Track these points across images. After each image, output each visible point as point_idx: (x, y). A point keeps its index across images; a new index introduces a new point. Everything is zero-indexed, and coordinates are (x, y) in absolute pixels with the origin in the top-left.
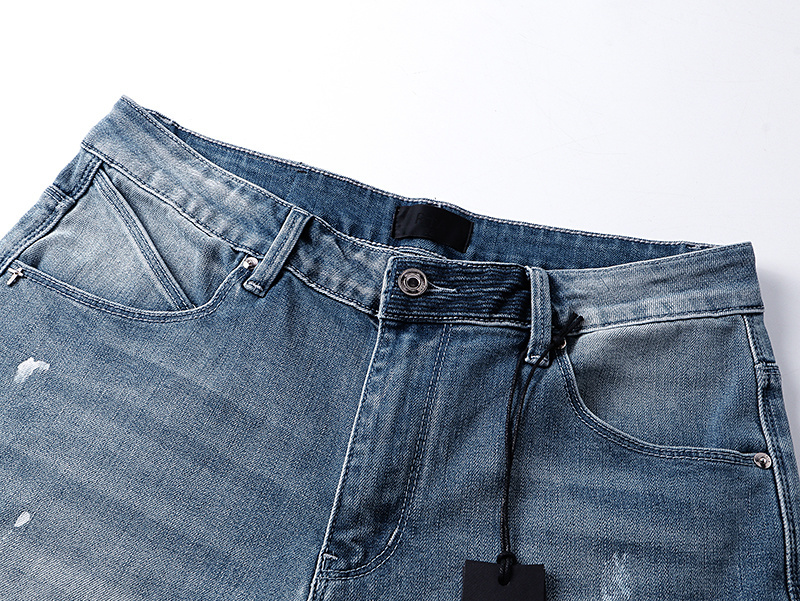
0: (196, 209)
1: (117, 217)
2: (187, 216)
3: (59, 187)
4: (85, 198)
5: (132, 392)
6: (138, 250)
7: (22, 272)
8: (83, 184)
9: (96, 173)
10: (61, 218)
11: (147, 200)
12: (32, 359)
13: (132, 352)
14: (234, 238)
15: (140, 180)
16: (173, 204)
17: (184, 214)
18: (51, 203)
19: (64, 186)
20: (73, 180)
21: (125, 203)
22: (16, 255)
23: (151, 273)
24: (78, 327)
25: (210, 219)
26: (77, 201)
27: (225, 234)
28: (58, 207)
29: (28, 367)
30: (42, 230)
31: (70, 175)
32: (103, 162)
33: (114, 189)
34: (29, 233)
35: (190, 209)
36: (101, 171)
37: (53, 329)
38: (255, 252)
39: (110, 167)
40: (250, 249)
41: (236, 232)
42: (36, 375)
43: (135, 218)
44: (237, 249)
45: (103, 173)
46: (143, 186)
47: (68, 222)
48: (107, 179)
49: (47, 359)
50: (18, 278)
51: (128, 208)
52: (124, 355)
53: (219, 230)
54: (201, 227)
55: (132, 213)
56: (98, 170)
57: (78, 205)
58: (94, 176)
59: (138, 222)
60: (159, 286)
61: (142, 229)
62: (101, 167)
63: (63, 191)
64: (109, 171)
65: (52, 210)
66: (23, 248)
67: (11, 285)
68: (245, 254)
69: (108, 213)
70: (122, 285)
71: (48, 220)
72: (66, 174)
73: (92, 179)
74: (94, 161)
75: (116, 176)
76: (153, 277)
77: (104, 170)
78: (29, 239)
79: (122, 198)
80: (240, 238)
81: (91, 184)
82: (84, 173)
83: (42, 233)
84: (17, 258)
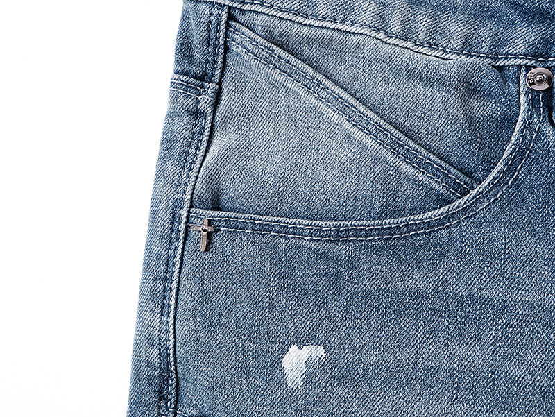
0: (404, 23)
1: (289, 84)
2: (397, 41)
3: (186, 74)
4: (228, 74)
5: (462, 350)
6: (346, 124)
7: (209, 224)
8: (216, 54)
9: (227, 29)
10: (213, 119)
11: (321, 42)
12: (294, 348)
13: (424, 285)
14: (486, 47)
15: (297, 13)
16: (368, 32)
17: (391, 41)
18: (190, 103)
19: (193, 70)
20: (198, 55)
21: (293, 59)
22: (187, 202)
23: (385, 153)
24: (329, 276)
25: (432, 31)
26: (220, 84)
27: (467, 47)
28: (202, 106)
29: (296, 360)
30: (198, 148)
31: (190, 48)
32: (230, 7)
33: (268, 44)
34: (186, 160)
35: (396, 27)
36: (233, 24)
37: (295, 292)
38: (536, 56)
39: (243, 11)
40: (526, 56)
41: (485, 35)
42: (312, 368)
43: (319, 77)
44: (501, 63)
45: (238, 26)
46: (308, 22)
47: (225, 121)
48: (249, 33)
49: (313, 339)
50: (210, 234)
51: (301, 65)
52: (417, 296)
53: (456, 43)
54: (425, 50)
55: (311, 72)
56: (228, 25)
57: (225, 89)
58: (226, 36)
59: (326, 82)
60: (407, 169)
61: (336, 89)
62: (231, 17)
63: (195, 78)
64: (244, 18)
65: (196, 113)
66: (190, 187)
67: (207, 250)
68: (520, 66)
69: (273, 83)
70: (352, 187)
71: (197, 130)
72: (185, 50)
73: (226, 42)
74: (215, 12)
75: (259, 21)
76: (391, 157)
77: (237, 21)
78: (191, 170)
79: (284, 54)
80: (497, 43)
81: (227, 49)
82: (209, 37)
83: (201, 154)
84: (191, 206)
